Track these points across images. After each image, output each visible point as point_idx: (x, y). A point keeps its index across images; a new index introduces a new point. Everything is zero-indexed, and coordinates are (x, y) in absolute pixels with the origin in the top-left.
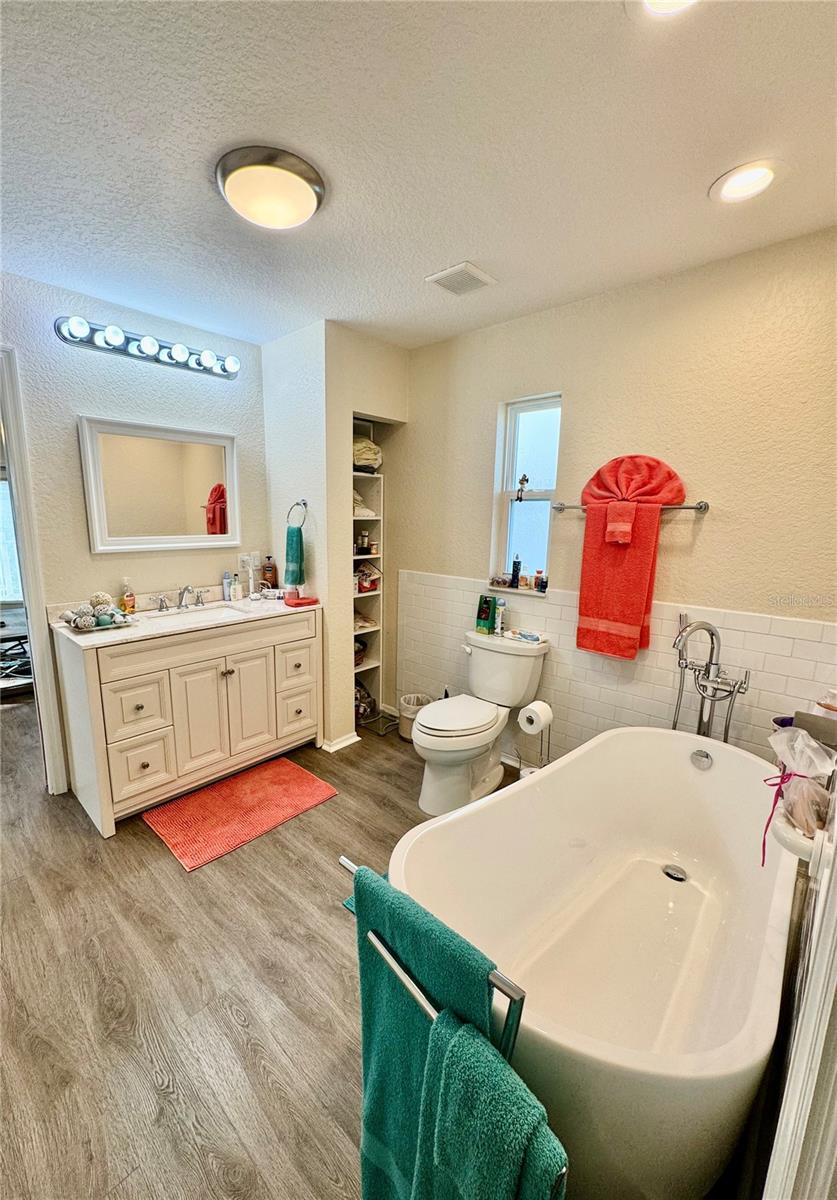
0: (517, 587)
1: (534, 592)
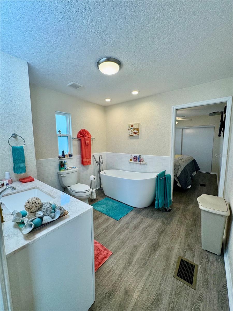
0: (65, 157)
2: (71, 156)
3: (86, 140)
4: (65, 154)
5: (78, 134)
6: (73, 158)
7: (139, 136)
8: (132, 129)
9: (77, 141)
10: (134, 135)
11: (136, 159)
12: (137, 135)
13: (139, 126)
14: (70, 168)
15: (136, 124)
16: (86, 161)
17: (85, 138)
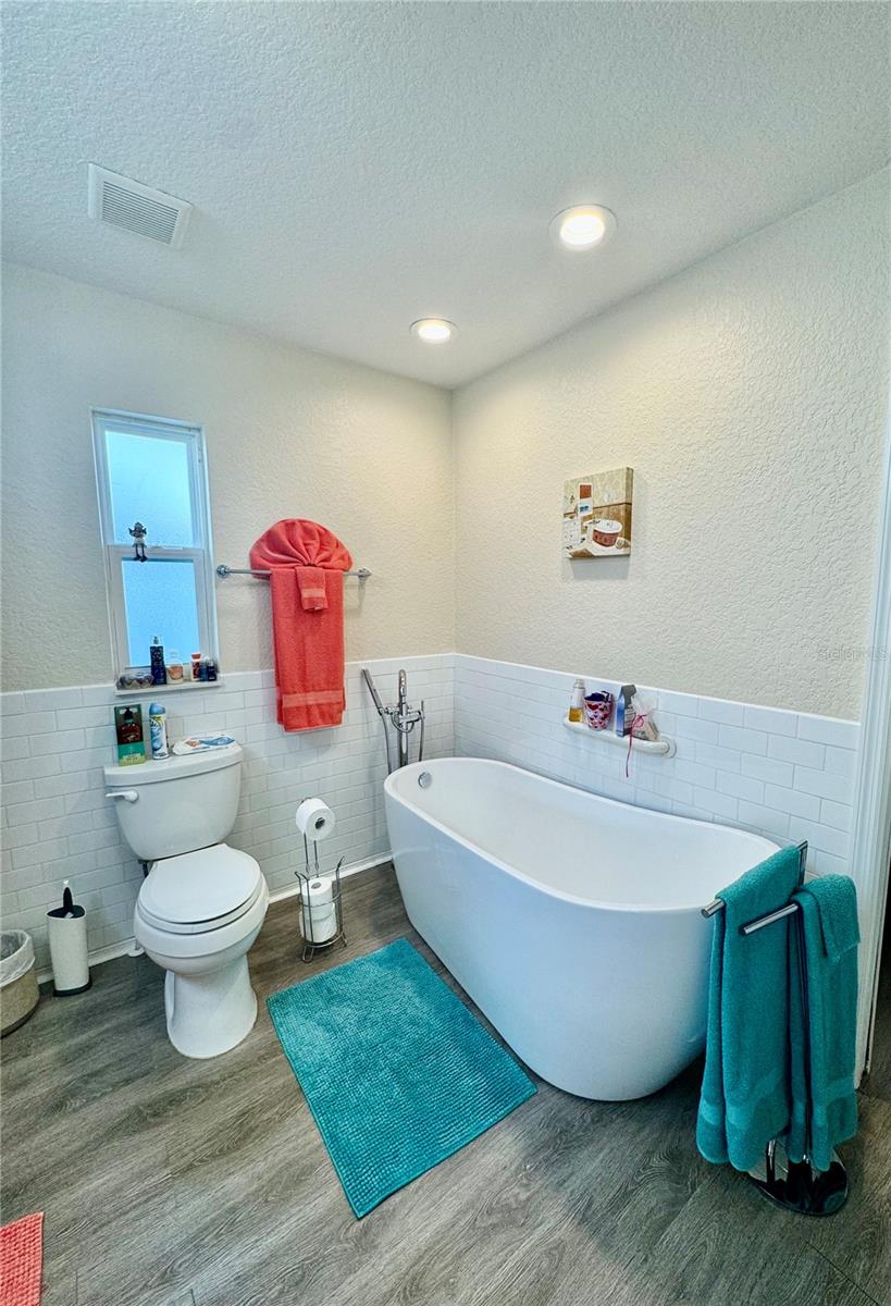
0: (165, 683)
1: (195, 684)
2: (207, 672)
3: (303, 584)
4: (168, 662)
5: (258, 546)
6: (217, 687)
7: (628, 555)
8: (586, 513)
9: (251, 585)
10: (596, 549)
11: (601, 714)
12: (612, 550)
13: (629, 487)
14: (189, 749)
15: (611, 475)
16: (303, 704)
17: (300, 569)
